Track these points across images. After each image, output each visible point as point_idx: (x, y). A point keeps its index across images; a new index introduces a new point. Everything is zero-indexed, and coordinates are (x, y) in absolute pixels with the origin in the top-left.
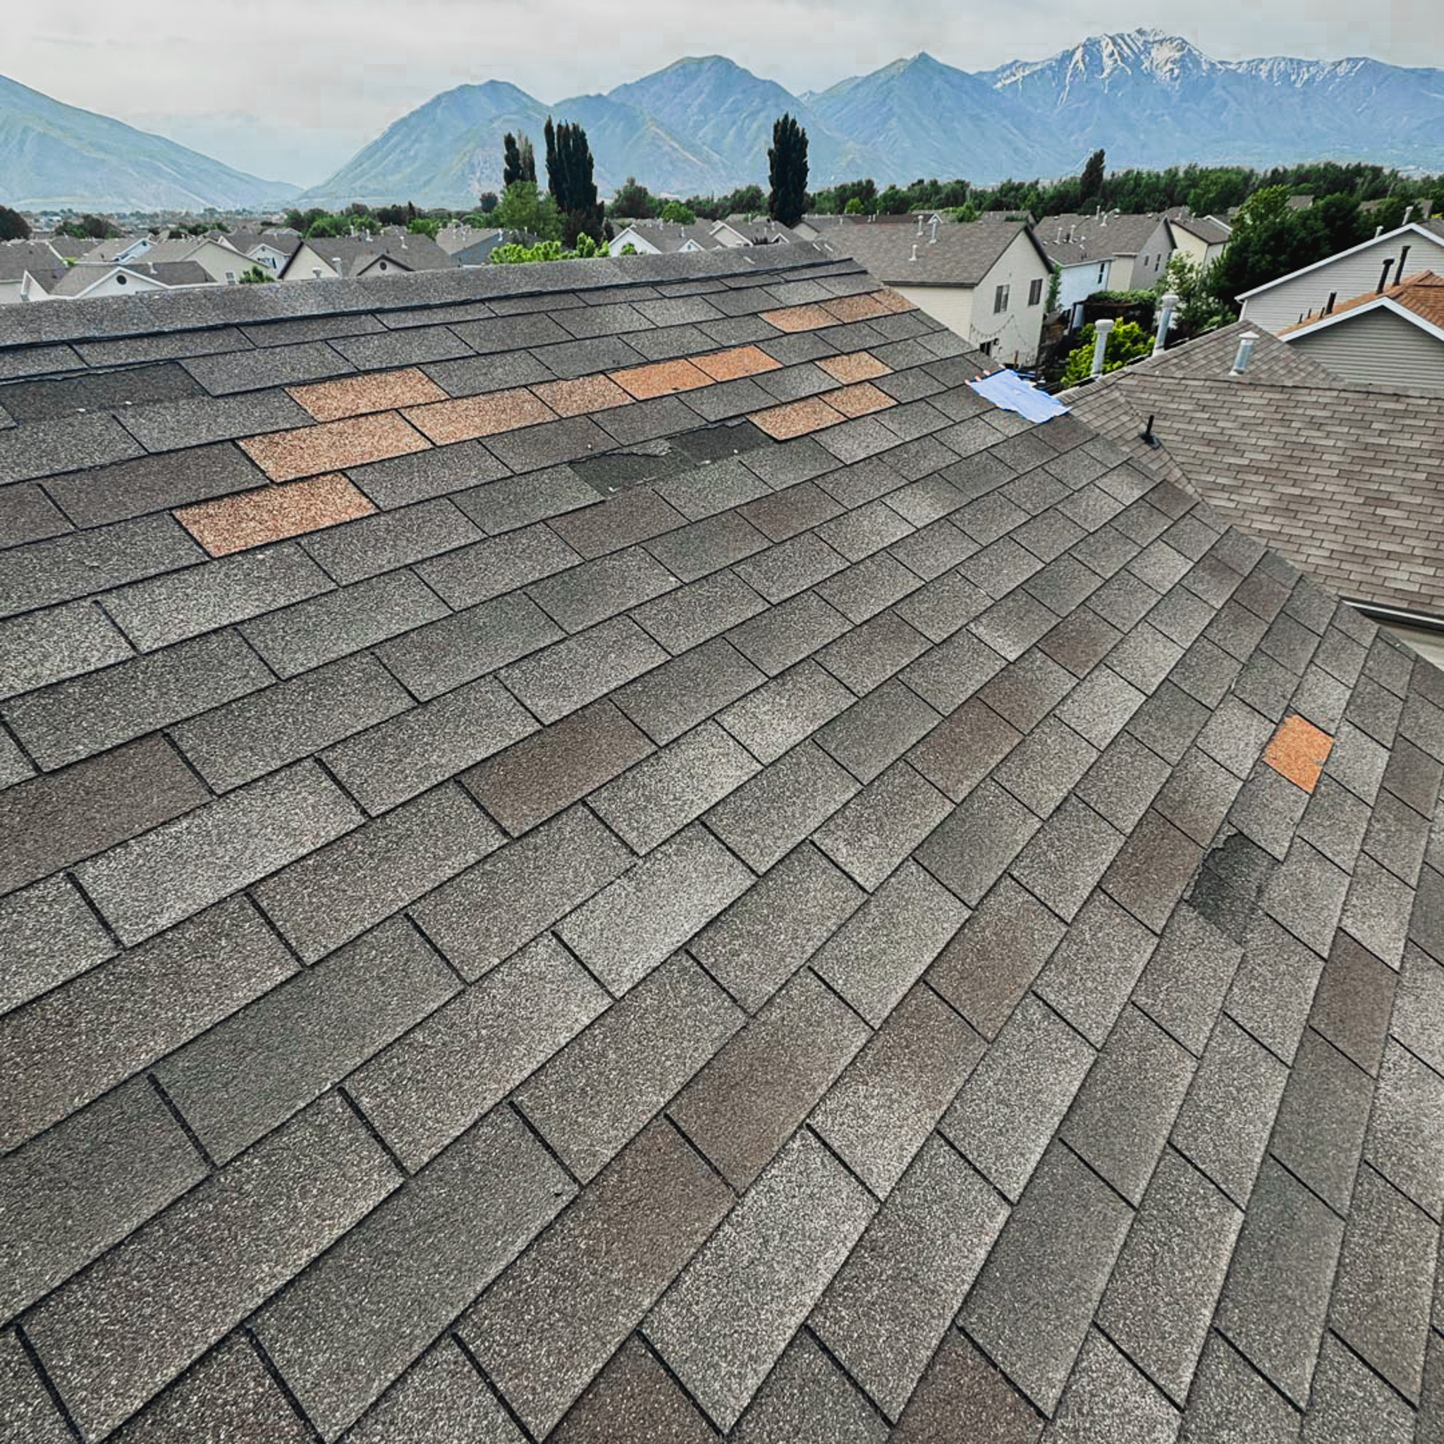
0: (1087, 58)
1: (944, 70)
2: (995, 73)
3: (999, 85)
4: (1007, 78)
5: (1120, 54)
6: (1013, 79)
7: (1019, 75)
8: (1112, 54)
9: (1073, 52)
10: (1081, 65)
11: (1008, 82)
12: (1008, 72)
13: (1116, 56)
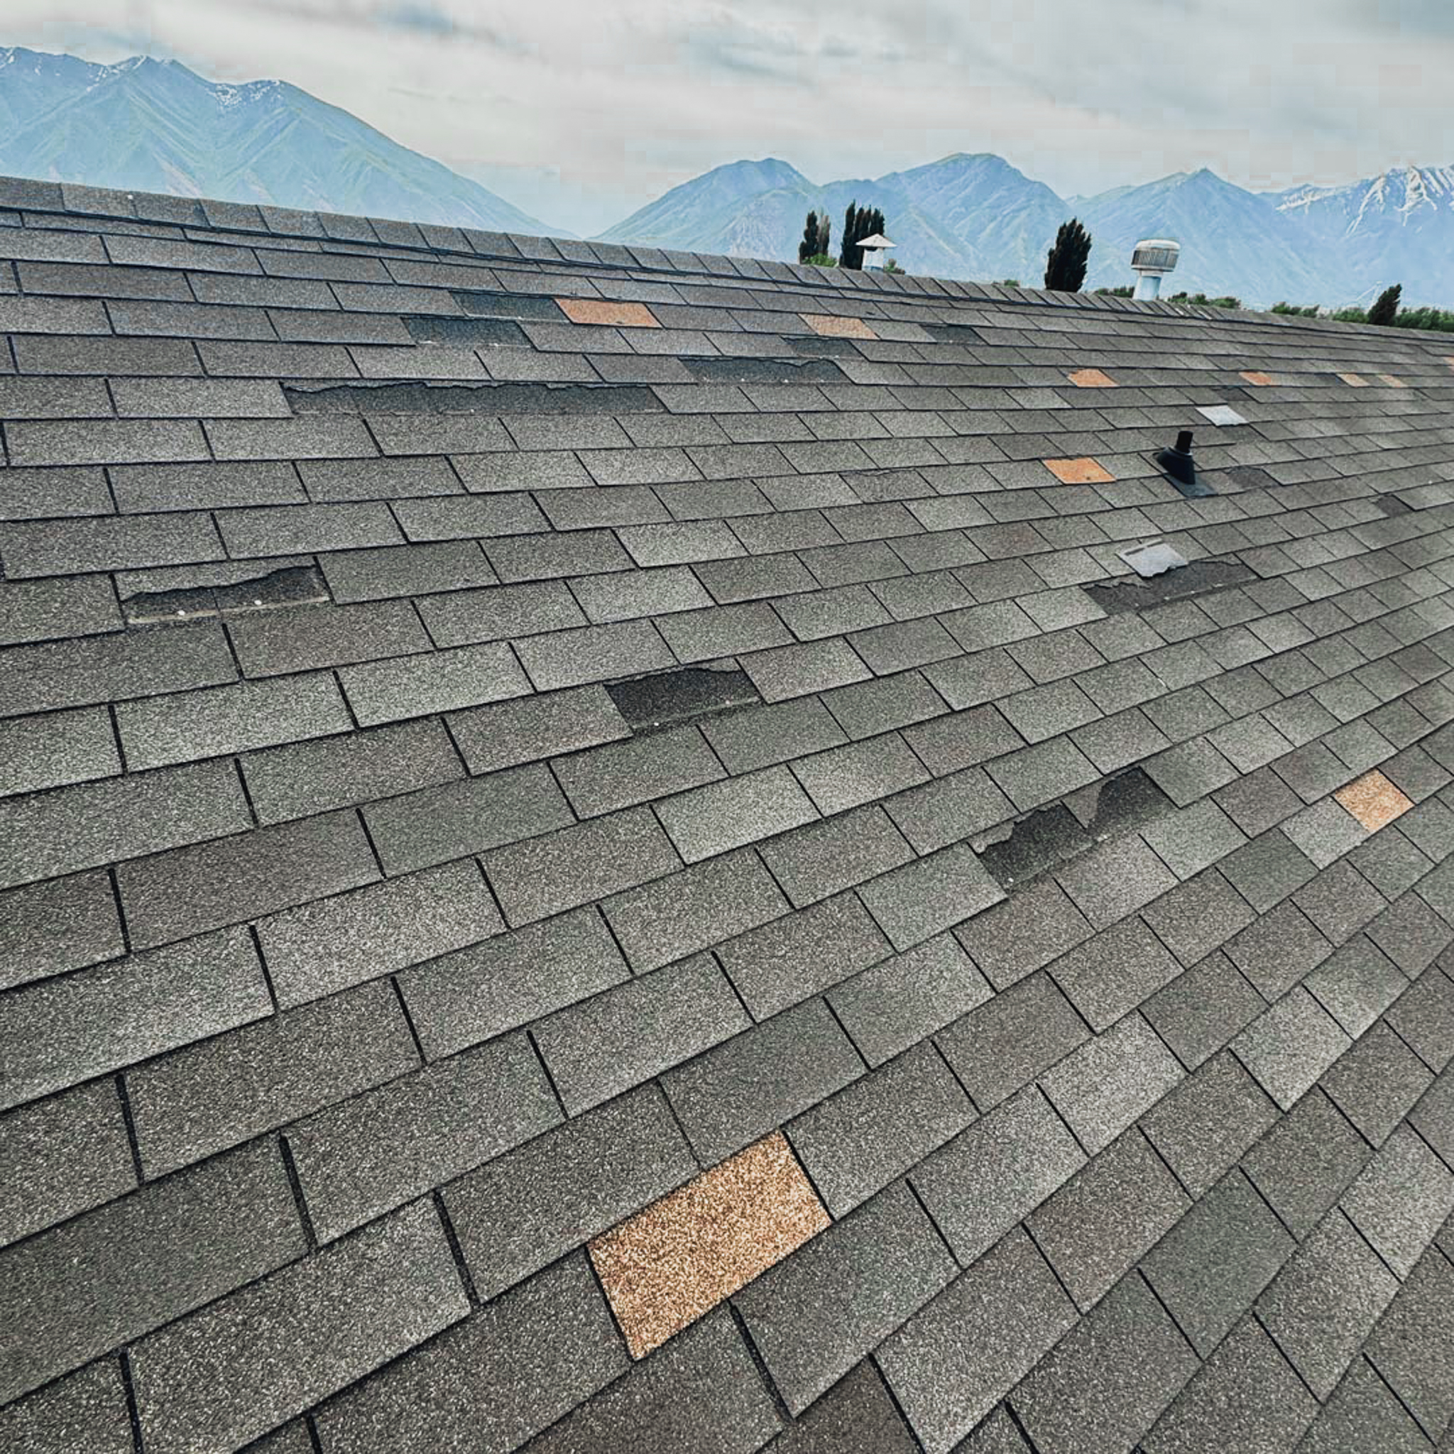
0: (1388, 189)
1: (1224, 188)
2: (1280, 195)
3: (1283, 207)
4: (1294, 201)
5: (1426, 188)
6: (1300, 202)
7: (1308, 200)
8: (1418, 188)
9: (1373, 183)
10: (1380, 195)
11: (1293, 205)
12: (1295, 196)
13: (1422, 190)
